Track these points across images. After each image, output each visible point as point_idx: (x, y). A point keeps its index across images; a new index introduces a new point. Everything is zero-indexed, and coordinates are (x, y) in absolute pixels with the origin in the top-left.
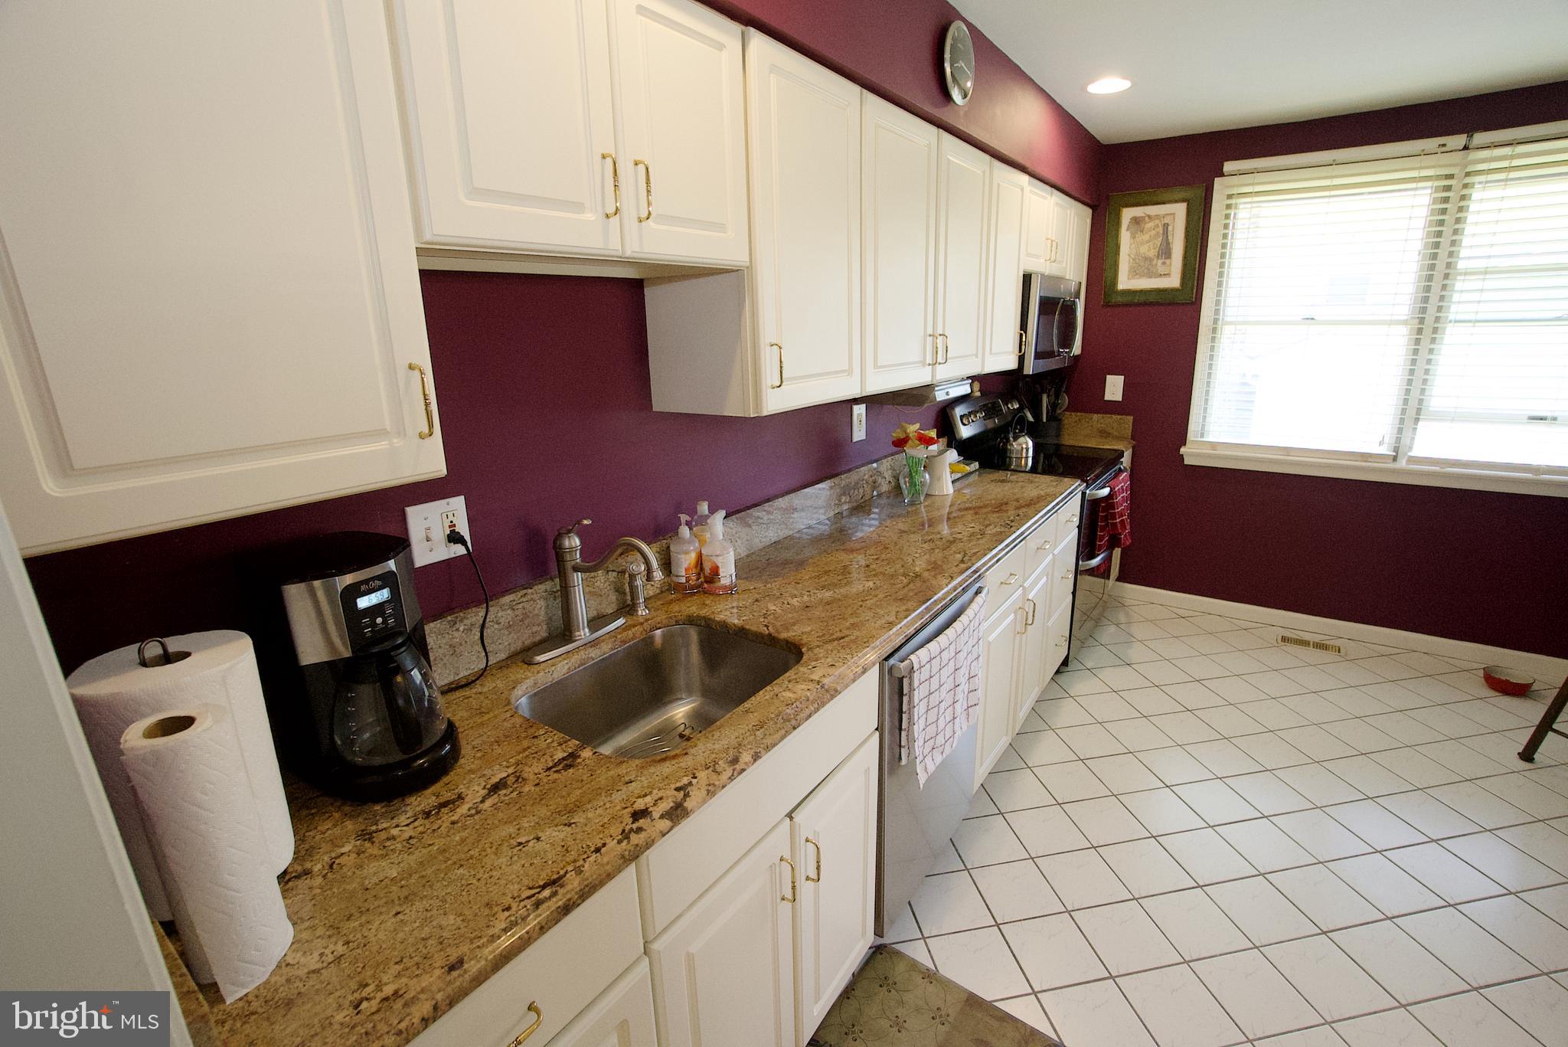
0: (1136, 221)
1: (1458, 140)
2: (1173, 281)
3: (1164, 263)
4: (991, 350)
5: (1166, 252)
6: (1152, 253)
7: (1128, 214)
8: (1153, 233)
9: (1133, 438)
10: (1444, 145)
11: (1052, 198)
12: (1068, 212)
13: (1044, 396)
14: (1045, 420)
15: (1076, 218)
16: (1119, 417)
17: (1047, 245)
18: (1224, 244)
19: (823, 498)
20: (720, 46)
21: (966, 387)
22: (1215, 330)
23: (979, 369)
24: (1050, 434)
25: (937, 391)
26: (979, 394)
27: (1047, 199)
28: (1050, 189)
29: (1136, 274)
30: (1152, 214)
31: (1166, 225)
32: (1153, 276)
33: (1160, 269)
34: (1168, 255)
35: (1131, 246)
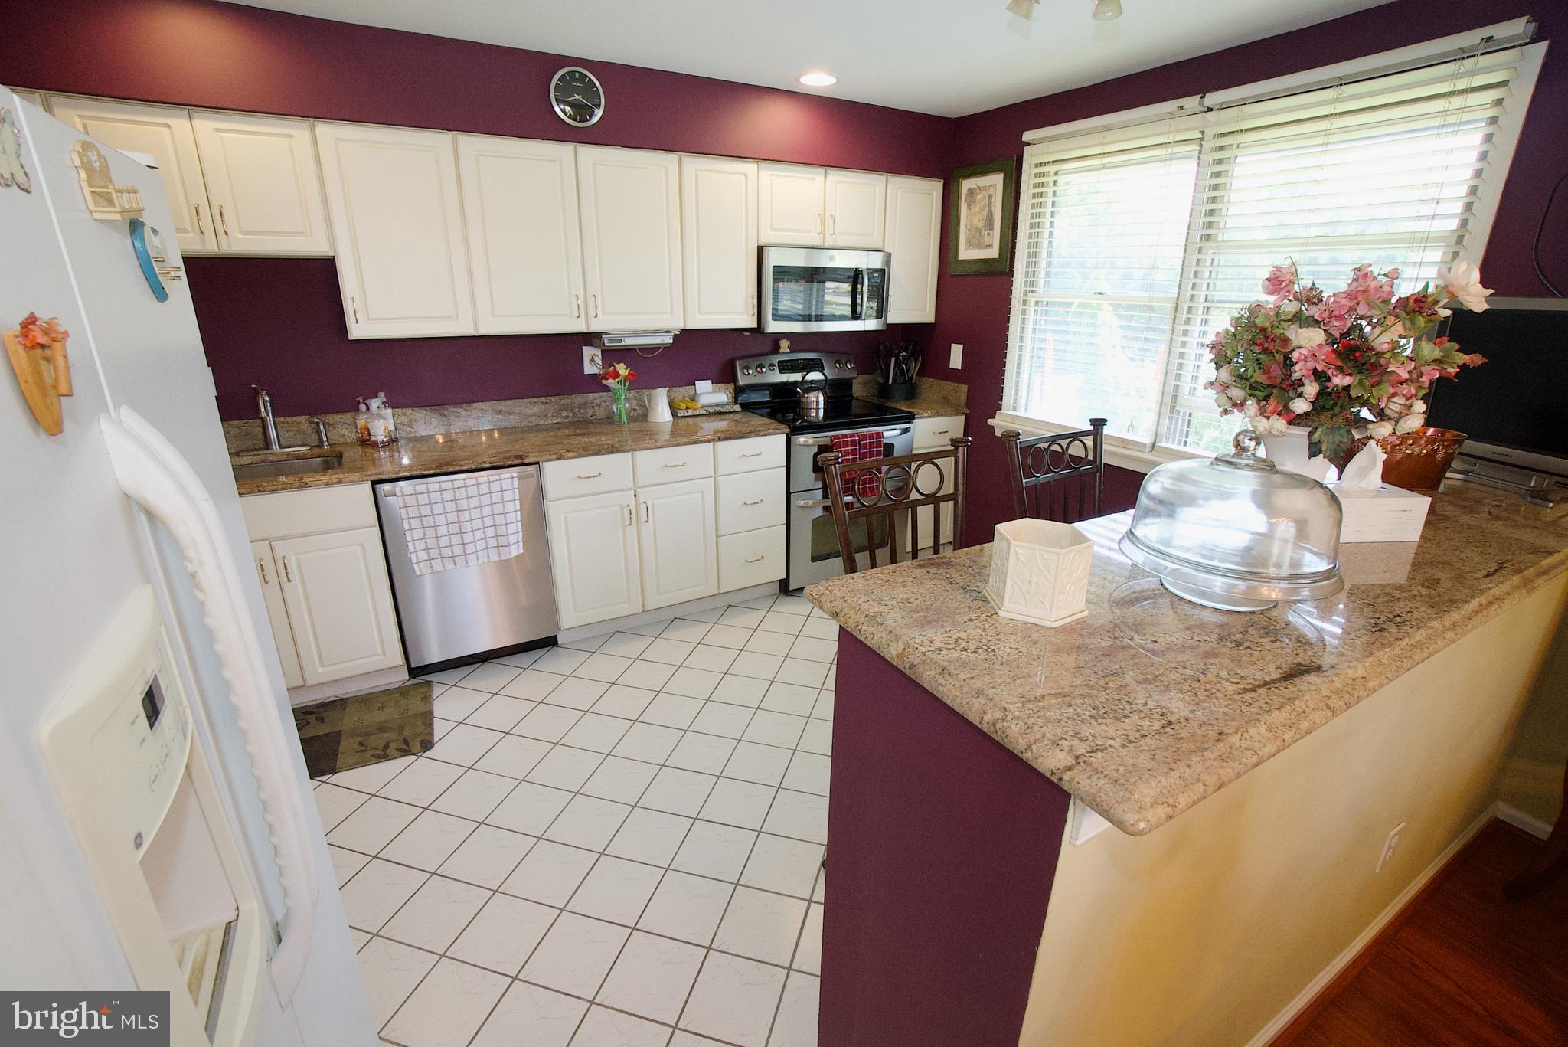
0: (971, 192)
1: (1191, 102)
2: (993, 253)
3: (988, 234)
4: (699, 307)
5: (989, 225)
6: (981, 225)
7: (967, 185)
8: (982, 204)
9: (968, 405)
10: (1181, 108)
11: (828, 178)
12: (877, 188)
13: (893, 360)
14: (890, 382)
15: (899, 193)
16: (956, 385)
17: (819, 218)
18: (1032, 214)
19: (535, 409)
20: (291, 136)
21: (664, 338)
22: (1025, 302)
23: (677, 324)
24: (896, 396)
25: (605, 338)
26: (788, 350)
27: (814, 179)
28: (822, 170)
29: (970, 244)
30: (981, 185)
31: (990, 196)
32: (980, 245)
33: (987, 241)
34: (992, 228)
35: (968, 218)
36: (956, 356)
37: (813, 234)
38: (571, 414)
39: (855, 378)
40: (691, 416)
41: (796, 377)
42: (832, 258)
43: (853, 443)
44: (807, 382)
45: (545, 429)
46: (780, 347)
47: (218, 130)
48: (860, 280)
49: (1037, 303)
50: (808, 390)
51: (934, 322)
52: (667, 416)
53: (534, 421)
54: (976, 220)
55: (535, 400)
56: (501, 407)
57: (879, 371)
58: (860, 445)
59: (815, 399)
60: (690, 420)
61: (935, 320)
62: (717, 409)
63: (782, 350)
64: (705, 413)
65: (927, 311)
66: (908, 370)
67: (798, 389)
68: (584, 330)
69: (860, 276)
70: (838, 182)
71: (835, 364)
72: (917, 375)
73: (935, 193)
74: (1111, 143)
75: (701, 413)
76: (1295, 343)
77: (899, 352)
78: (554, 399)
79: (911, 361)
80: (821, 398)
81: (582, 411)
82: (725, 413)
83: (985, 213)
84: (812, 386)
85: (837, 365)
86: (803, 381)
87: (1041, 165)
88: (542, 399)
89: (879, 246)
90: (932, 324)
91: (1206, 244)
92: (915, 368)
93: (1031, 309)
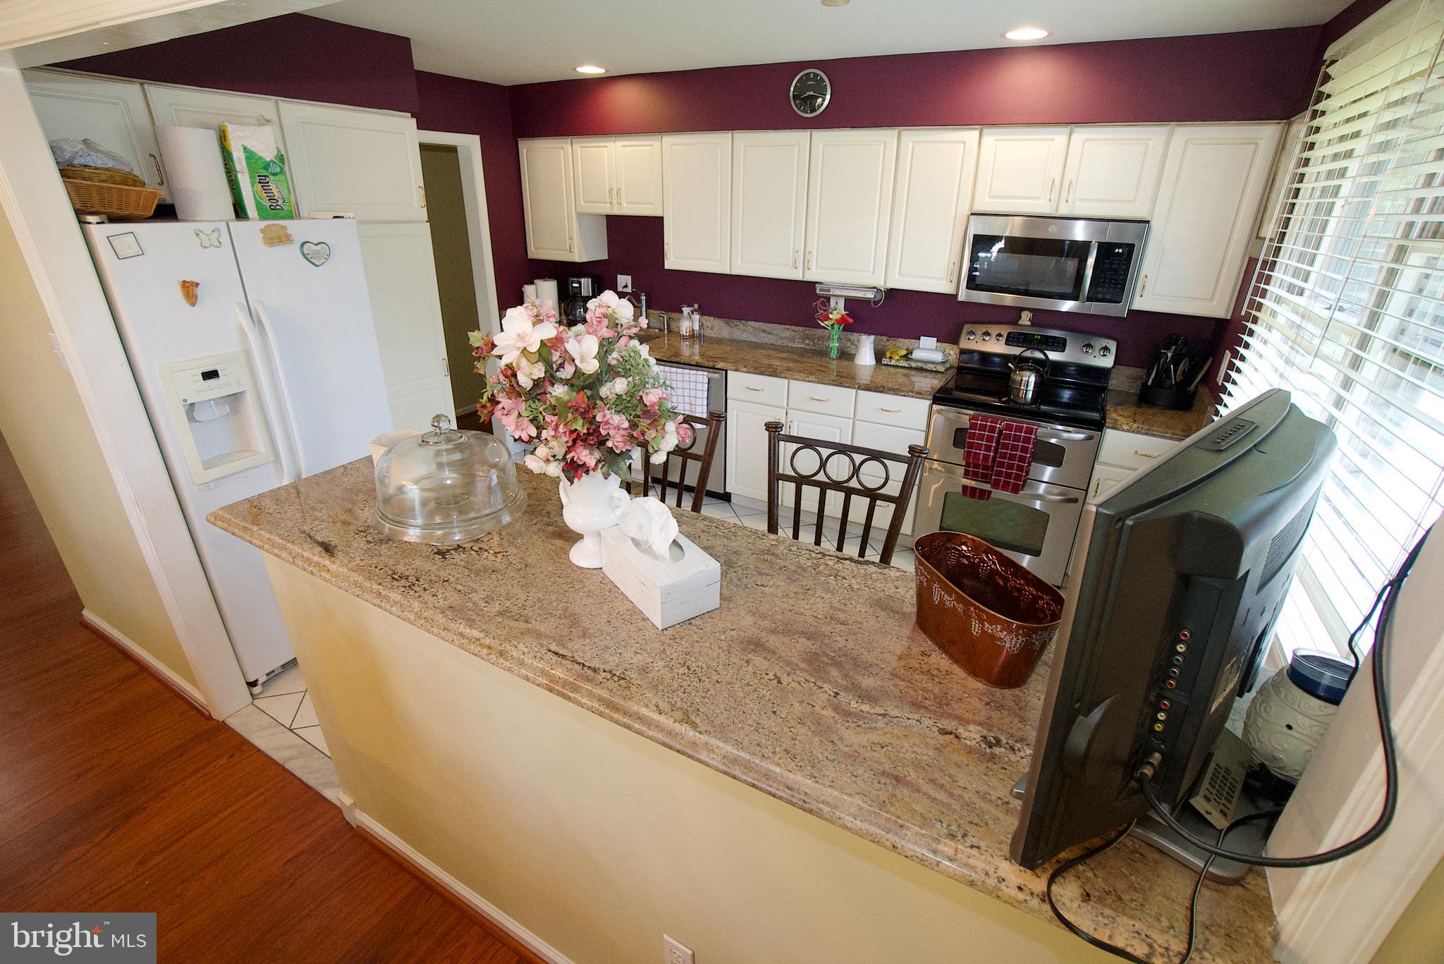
4: (900, 269)
11: (1073, 138)
12: (1152, 143)
14: (1150, 383)
15: (1191, 146)
19: (787, 334)
20: (652, 145)
21: (867, 293)
23: (881, 283)
25: (818, 287)
26: (1029, 323)
27: (1053, 140)
28: (1066, 130)
36: (1224, 367)
37: (1042, 201)
38: (811, 343)
39: (1111, 368)
40: (893, 366)
44: (1025, 358)
45: (793, 351)
46: (1021, 318)
47: (624, 146)
50: (1023, 368)
51: (1227, 317)
52: (868, 360)
53: (785, 343)
55: (788, 327)
56: (765, 328)
60: (892, 370)
62: (920, 365)
63: (1021, 322)
64: (907, 366)
65: (1217, 301)
67: (1010, 365)
68: (800, 278)
70: (1085, 140)
71: (1084, 347)
73: (1263, 143)
75: (903, 365)
78: (801, 328)
80: (1033, 380)
81: (820, 342)
82: (926, 370)
84: (1028, 366)
85: (1086, 350)
88: (793, 327)
89: (1143, 215)
90: (1226, 321)
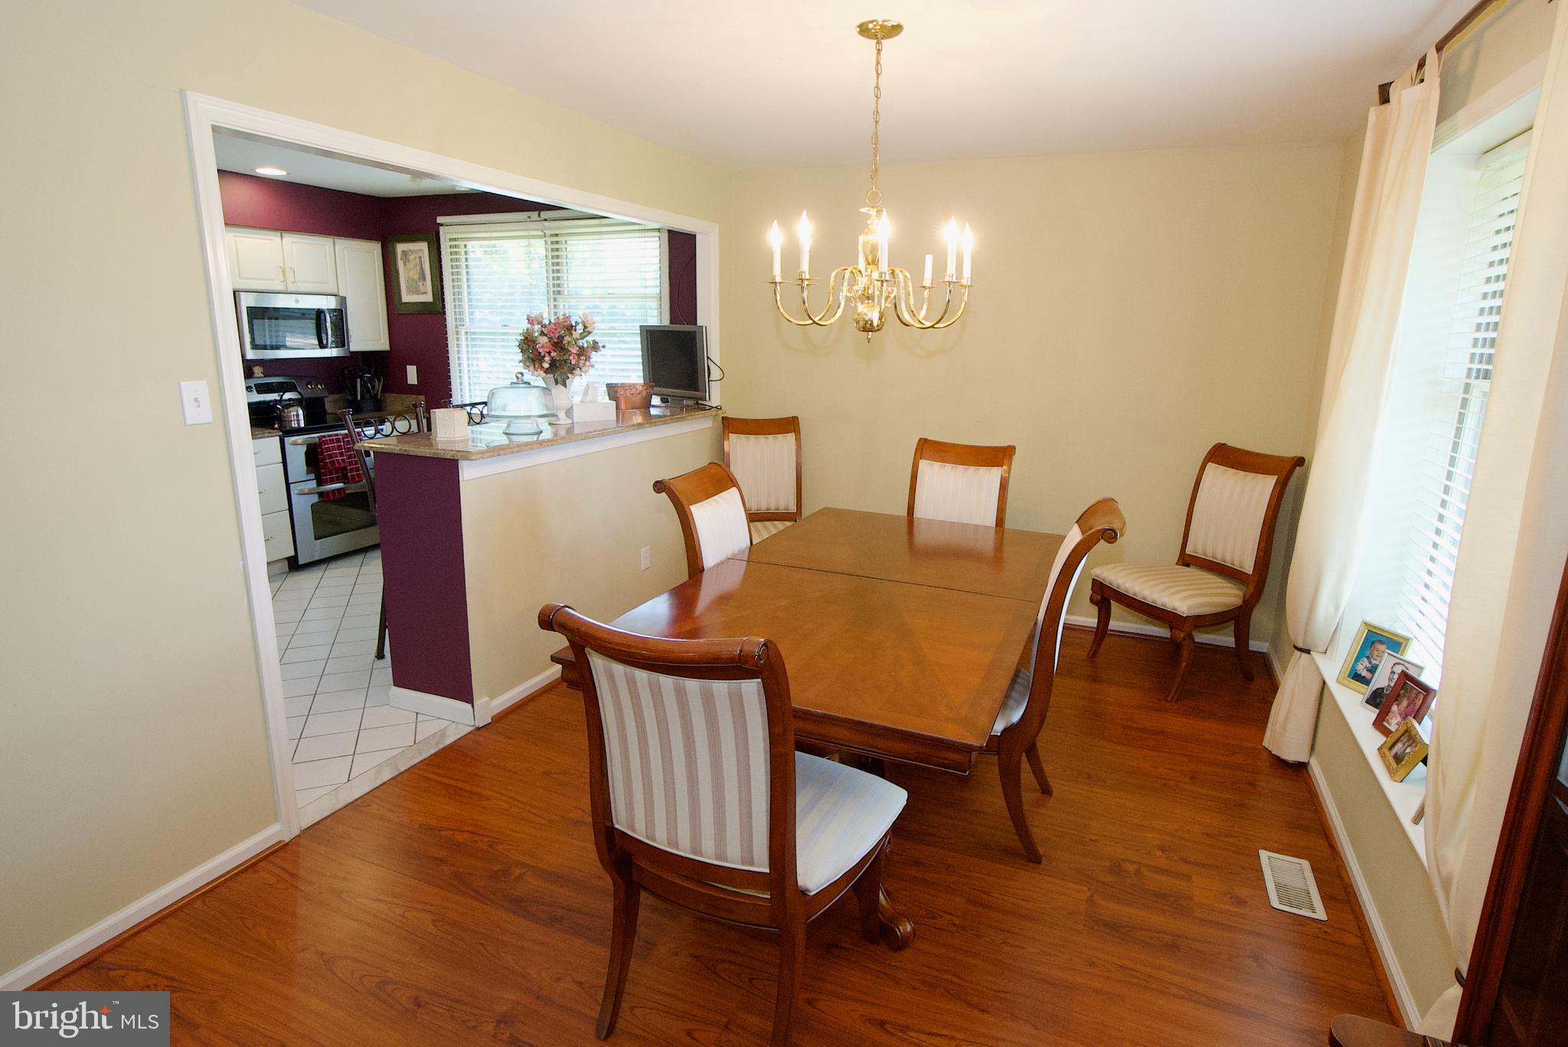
2: (429, 298)
3: (423, 284)
6: (416, 277)
7: (400, 248)
11: (284, 239)
12: (327, 248)
13: (359, 380)
14: (359, 398)
15: (345, 251)
16: (415, 396)
17: (280, 271)
18: (452, 272)
22: (457, 333)
24: (366, 409)
26: (262, 375)
27: (273, 240)
28: (278, 234)
29: (410, 291)
30: (412, 249)
31: (420, 257)
32: (418, 293)
33: (422, 289)
34: (424, 279)
35: (405, 273)
36: (412, 374)
37: (277, 282)
39: (326, 397)
41: (274, 396)
42: (297, 301)
43: (338, 440)
44: (286, 400)
46: (253, 373)
48: (323, 317)
49: (466, 333)
50: (287, 406)
51: (389, 349)
54: (412, 274)
57: (347, 391)
58: (344, 442)
59: (295, 413)
61: (390, 347)
63: (256, 375)
65: (383, 341)
66: (373, 388)
67: (279, 406)
69: (322, 314)
70: (293, 243)
71: (307, 385)
72: (381, 392)
73: (375, 252)
74: (495, 231)
76: (538, 342)
77: (363, 374)
79: (375, 382)
80: (301, 412)
83: (419, 267)
84: (291, 403)
85: (309, 386)
86: (281, 400)
87: (455, 240)
89: (335, 291)
90: (388, 351)
91: (558, 296)
92: (379, 386)
93: (463, 337)
